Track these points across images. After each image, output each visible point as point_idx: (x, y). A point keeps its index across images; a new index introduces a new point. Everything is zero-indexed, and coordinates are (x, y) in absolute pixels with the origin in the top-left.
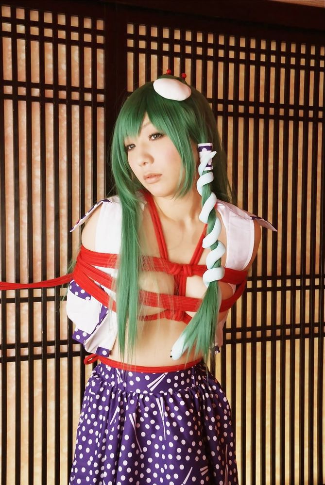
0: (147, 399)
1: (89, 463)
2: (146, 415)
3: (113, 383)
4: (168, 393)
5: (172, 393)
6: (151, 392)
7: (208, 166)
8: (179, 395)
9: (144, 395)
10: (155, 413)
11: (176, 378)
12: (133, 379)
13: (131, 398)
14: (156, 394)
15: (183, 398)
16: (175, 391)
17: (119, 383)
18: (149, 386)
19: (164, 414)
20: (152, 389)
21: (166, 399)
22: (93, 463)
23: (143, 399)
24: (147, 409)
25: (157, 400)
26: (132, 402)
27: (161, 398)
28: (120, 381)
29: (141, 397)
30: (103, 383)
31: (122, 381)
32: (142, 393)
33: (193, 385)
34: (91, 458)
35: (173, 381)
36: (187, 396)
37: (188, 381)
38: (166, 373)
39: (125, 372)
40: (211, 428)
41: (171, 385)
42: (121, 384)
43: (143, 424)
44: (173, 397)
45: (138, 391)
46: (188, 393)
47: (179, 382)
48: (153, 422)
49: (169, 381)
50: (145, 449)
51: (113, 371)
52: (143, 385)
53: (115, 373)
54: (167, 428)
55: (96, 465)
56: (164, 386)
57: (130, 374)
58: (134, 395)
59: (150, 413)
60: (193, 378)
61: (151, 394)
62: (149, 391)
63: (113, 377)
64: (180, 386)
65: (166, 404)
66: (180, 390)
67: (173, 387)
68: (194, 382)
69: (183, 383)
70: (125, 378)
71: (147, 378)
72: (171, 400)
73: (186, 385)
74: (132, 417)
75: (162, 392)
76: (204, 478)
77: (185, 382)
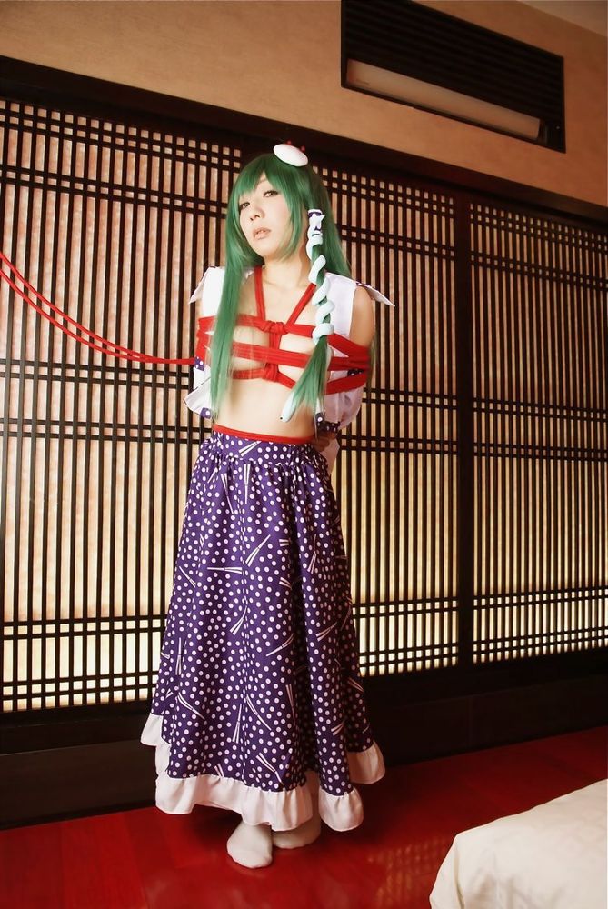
0: (237, 463)
3: (214, 447)
4: (258, 462)
5: (260, 464)
8: (267, 466)
9: (235, 458)
10: (241, 477)
11: (268, 449)
13: (224, 460)
14: (245, 460)
15: (270, 470)
16: (265, 461)
18: (240, 451)
19: (249, 480)
20: (242, 455)
21: (253, 467)
23: (234, 462)
24: (235, 472)
25: (245, 465)
27: (249, 465)
28: (219, 443)
29: (233, 460)
32: (234, 456)
33: (287, 464)
35: (265, 452)
37: (282, 457)
38: (258, 442)
39: (223, 436)
40: (299, 509)
41: (262, 456)
45: (231, 454)
47: (271, 454)
49: (260, 450)
52: (235, 449)
54: (252, 492)
56: (254, 453)
57: (228, 438)
58: (227, 457)
59: (237, 476)
60: (289, 456)
61: (241, 459)
62: (240, 456)
63: (216, 440)
64: (271, 458)
65: (253, 472)
66: (270, 463)
67: (264, 458)
69: (275, 457)
70: (223, 441)
71: (240, 443)
72: (257, 469)
73: (278, 460)
74: (223, 477)
76: (283, 549)
77: (279, 457)
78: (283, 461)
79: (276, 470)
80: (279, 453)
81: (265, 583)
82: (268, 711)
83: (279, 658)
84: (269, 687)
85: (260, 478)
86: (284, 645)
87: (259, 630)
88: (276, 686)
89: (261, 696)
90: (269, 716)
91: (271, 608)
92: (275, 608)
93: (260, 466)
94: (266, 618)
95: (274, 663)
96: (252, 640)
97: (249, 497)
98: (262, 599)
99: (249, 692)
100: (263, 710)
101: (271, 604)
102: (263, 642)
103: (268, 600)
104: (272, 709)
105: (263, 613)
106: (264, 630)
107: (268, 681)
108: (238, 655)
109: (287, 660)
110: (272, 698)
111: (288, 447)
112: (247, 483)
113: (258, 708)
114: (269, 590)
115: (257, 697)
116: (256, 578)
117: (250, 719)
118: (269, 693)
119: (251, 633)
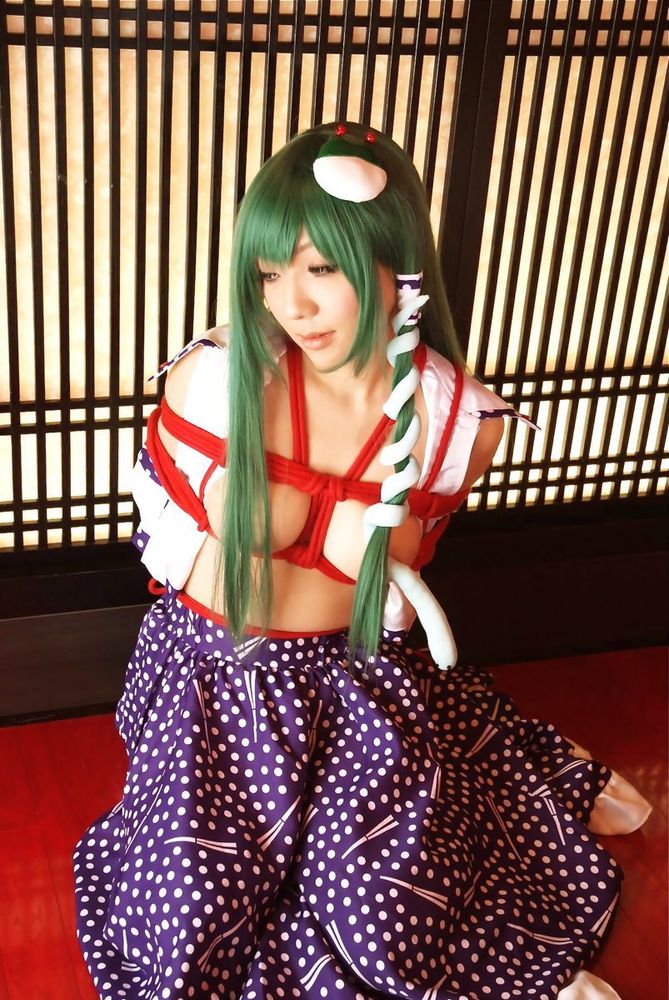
0: (230, 670)
2: (226, 696)
3: (180, 632)
4: (270, 668)
5: (275, 670)
6: (239, 661)
8: (287, 674)
9: (226, 662)
10: (241, 697)
11: (288, 645)
12: (213, 632)
14: (246, 666)
15: (295, 679)
16: (283, 666)
17: (188, 633)
18: (236, 649)
20: (240, 656)
21: (261, 677)
24: (227, 686)
25: (246, 674)
27: (254, 673)
28: (190, 630)
29: (221, 663)
30: (166, 626)
31: (194, 632)
32: (223, 659)
33: (320, 664)
35: (282, 650)
37: (311, 654)
39: (201, 618)
41: (277, 656)
42: (193, 636)
44: (277, 675)
45: (218, 654)
46: (305, 674)
47: (292, 652)
48: (235, 711)
51: (183, 612)
52: (227, 645)
53: (186, 616)
56: (263, 654)
57: (209, 623)
58: (209, 658)
59: (233, 693)
60: (321, 650)
61: (238, 664)
62: (236, 659)
63: (182, 620)
64: (293, 659)
65: (262, 684)
66: (292, 667)
67: (279, 661)
68: (322, 657)
69: (299, 656)
70: (200, 626)
72: (271, 679)
73: (306, 659)
75: (257, 664)
77: (305, 655)
78: (313, 661)
79: (302, 679)
80: (304, 649)
85: (278, 693)
97: (258, 729)
112: (253, 706)
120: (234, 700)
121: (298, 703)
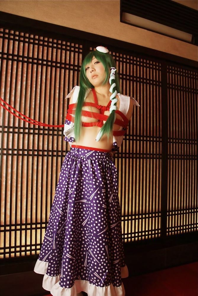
0: (85, 159)
1: (64, 183)
2: (84, 165)
3: (74, 153)
4: (93, 159)
7: (113, 74)
8: (97, 161)
10: (87, 165)
13: (79, 158)
14: (88, 158)
16: (96, 159)
18: (86, 155)
19: (90, 166)
20: (87, 156)
21: (91, 161)
22: (65, 183)
23: (83, 159)
24: (84, 163)
25: (88, 160)
26: (79, 160)
27: (90, 160)
29: (83, 158)
30: (70, 154)
33: (104, 160)
34: (65, 182)
35: (96, 155)
36: (100, 162)
38: (94, 151)
39: (78, 149)
42: (77, 153)
43: (83, 169)
44: (95, 161)
45: (82, 156)
46: (101, 161)
47: (98, 156)
48: (86, 168)
49: (94, 154)
50: (83, 178)
52: (84, 154)
53: (75, 149)
54: (91, 171)
55: (66, 184)
56: (92, 156)
57: (80, 150)
59: (85, 165)
60: (104, 157)
62: (86, 157)
63: (74, 151)
64: (98, 158)
70: (78, 151)
71: (86, 151)
73: (101, 158)
74: (79, 165)
75: (90, 158)
76: (103, 193)
80: (101, 156)
81: (97, 207)
82: (98, 256)
83: (103, 235)
84: (99, 247)
85: (94, 165)
86: (105, 231)
87: (94, 225)
88: (101, 246)
89: (95, 250)
90: (99, 258)
91: (99, 216)
92: (101, 216)
93: (94, 161)
94: (97, 220)
95: (100, 238)
96: (92, 228)
98: (96, 213)
99: (90, 248)
100: (96, 256)
101: (99, 215)
102: (96, 229)
103: (98, 213)
104: (100, 255)
105: (96, 218)
106: (97, 225)
107: (98, 244)
108: (85, 233)
109: (106, 236)
110: (100, 251)
111: (104, 153)
113: (94, 255)
114: (99, 209)
115: (94, 251)
116: (93, 205)
117: (91, 259)
118: (98, 249)
119: (92, 226)
120: (86, 166)
121: (99, 168)
